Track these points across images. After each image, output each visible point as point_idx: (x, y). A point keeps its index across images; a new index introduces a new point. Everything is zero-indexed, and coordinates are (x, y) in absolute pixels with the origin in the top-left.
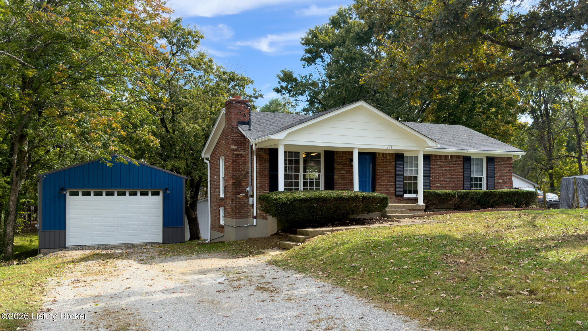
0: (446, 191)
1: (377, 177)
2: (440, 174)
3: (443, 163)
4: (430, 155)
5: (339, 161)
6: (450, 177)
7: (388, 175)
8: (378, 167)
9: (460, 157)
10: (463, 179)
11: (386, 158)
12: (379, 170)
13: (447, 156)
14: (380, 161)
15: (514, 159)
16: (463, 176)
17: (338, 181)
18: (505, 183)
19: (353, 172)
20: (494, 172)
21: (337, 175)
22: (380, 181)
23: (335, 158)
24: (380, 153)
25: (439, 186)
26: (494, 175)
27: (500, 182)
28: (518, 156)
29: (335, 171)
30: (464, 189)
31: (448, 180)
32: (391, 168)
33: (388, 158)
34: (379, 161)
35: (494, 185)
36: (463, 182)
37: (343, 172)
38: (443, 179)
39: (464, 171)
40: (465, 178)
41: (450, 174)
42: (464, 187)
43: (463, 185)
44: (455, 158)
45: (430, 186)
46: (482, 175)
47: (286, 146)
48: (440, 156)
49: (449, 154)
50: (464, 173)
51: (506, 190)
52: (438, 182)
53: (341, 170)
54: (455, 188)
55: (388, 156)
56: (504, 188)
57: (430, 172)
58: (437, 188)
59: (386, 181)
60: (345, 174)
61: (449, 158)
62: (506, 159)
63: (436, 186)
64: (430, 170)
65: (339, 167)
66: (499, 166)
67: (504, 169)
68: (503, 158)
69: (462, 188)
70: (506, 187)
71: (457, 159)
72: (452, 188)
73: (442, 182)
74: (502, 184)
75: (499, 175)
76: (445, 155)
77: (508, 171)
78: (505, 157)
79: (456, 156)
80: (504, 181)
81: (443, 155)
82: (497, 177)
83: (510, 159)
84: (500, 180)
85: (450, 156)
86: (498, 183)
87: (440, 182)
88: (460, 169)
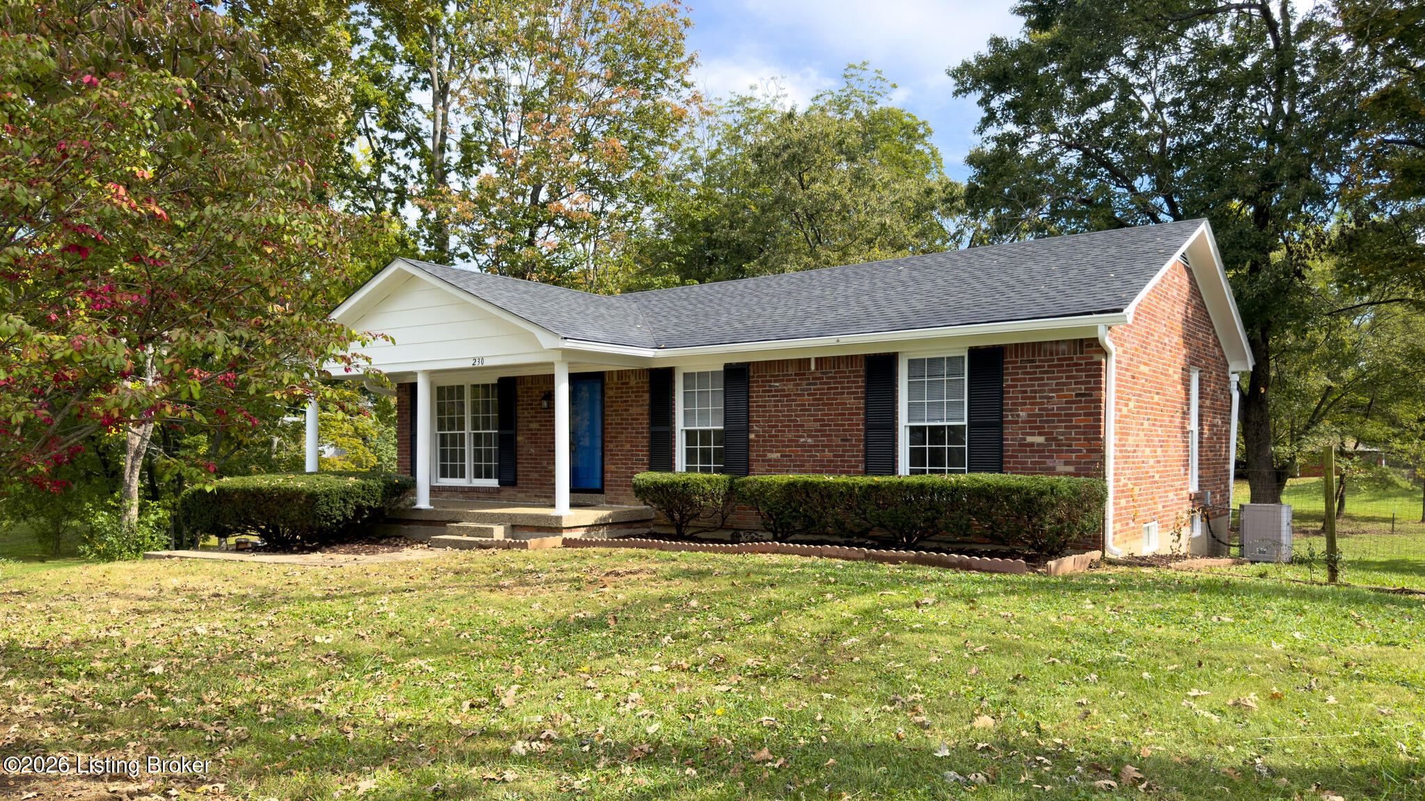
0: (805, 477)
1: (607, 437)
2: (782, 421)
3: (791, 386)
4: (748, 364)
5: (525, 399)
6: (816, 431)
7: (634, 428)
8: (608, 411)
9: (851, 359)
10: (865, 436)
11: (628, 383)
13: (804, 363)
14: (613, 393)
16: (866, 425)
17: (525, 449)
18: (1056, 447)
19: (554, 425)
20: (1002, 405)
21: (523, 435)
22: (612, 446)
23: (519, 395)
25: (777, 461)
26: (1002, 416)
27: (1032, 445)
30: (866, 473)
31: (810, 440)
32: (639, 410)
33: (633, 383)
34: (610, 393)
35: (1000, 455)
36: (865, 447)
37: (534, 426)
38: (790, 436)
39: (867, 409)
40: (871, 433)
41: (815, 420)
42: (866, 462)
43: (865, 456)
44: (831, 364)
45: (749, 462)
47: (432, 373)
48: (783, 364)
49: (813, 356)
50: (867, 414)
52: (774, 448)
53: (531, 422)
54: (837, 466)
55: (633, 378)
56: (1052, 470)
57: (748, 416)
58: (774, 467)
59: (628, 447)
60: (538, 430)
61: (813, 367)
63: (770, 460)
64: (748, 411)
65: (526, 414)
66: (1031, 379)
67: (1052, 391)
68: (1048, 347)
69: (861, 468)
70: (1066, 463)
71: (843, 368)
72: (824, 466)
73: (788, 446)
74: (1043, 451)
75: (1029, 415)
76: (800, 360)
77: (1077, 395)
78: (1057, 342)
79: (838, 359)
80: (1055, 439)
81: (792, 360)
82: (1017, 422)
83: (1090, 346)
84: (1033, 434)
85: (817, 359)
86: (1024, 445)
87: (784, 446)
88: (853, 400)
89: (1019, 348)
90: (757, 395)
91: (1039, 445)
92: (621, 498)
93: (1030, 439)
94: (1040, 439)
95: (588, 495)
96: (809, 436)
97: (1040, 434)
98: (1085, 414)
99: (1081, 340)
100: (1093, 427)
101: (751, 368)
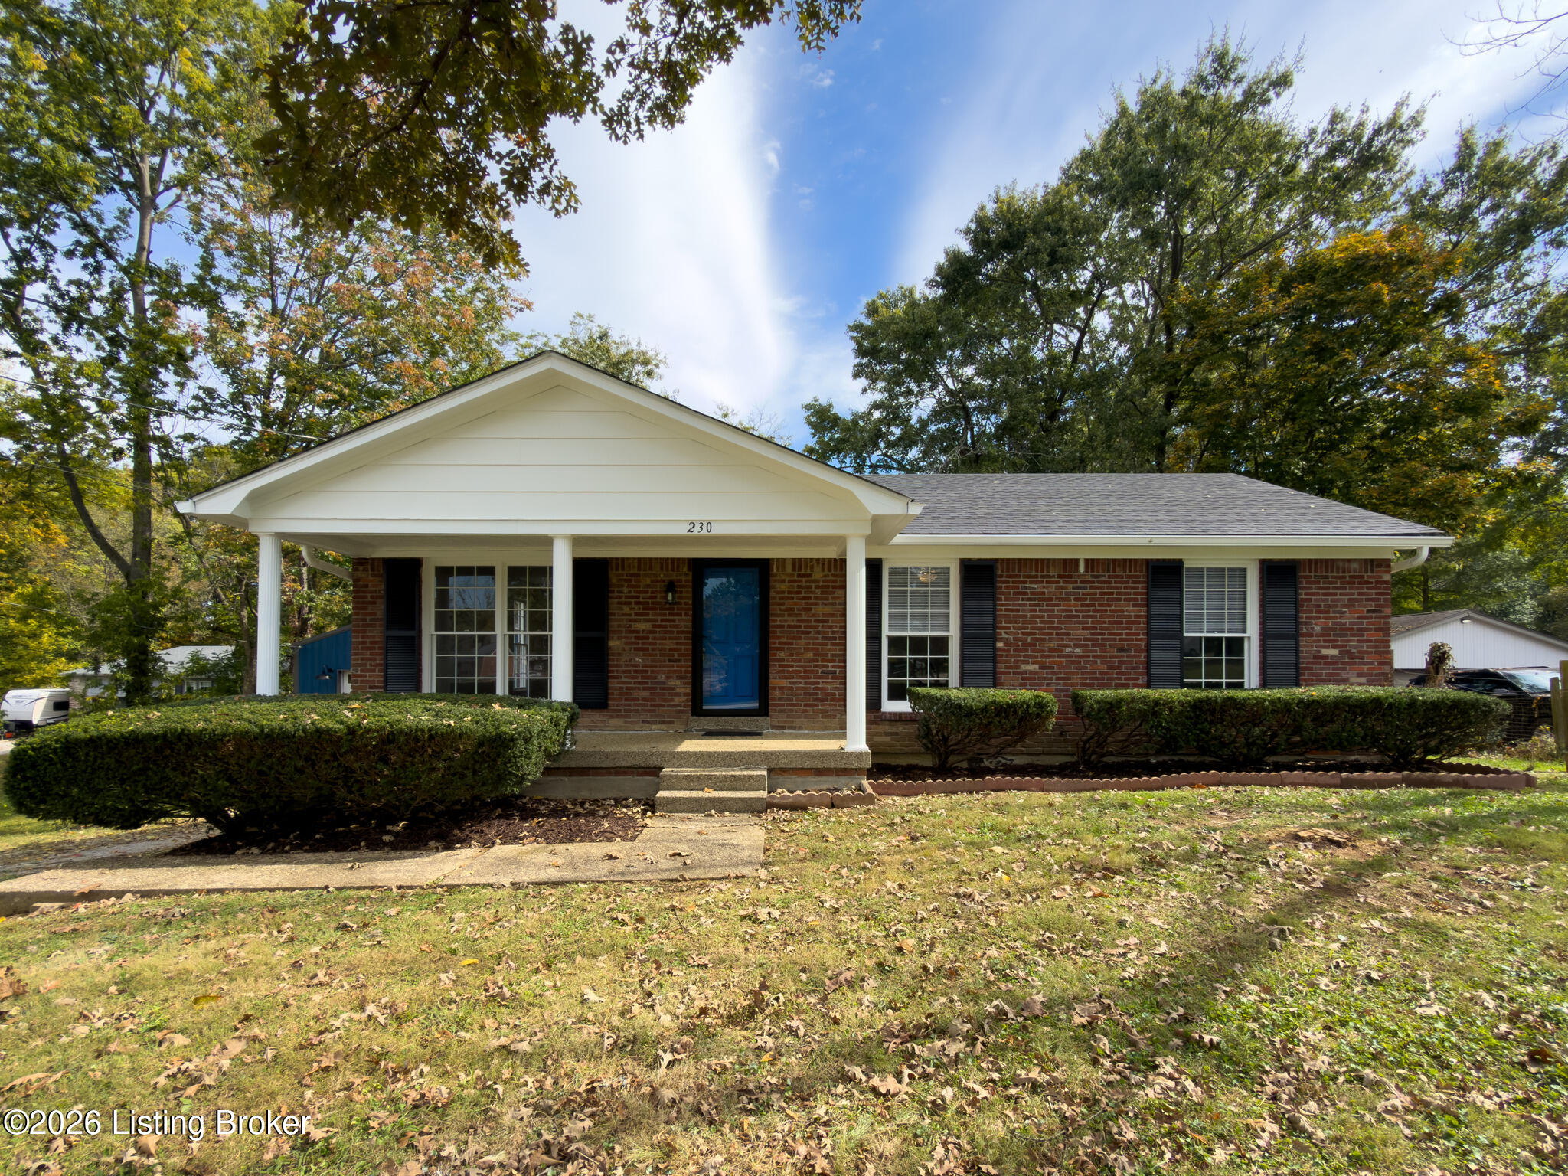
1: (774, 643)
2: (1040, 628)
3: (1053, 588)
4: (996, 560)
5: (625, 590)
6: (1086, 640)
7: (819, 633)
8: (774, 609)
9: (1129, 564)
10: (1148, 645)
11: (810, 575)
12: (779, 618)
13: (1070, 564)
14: (783, 587)
15: (1400, 567)
16: (1147, 634)
17: (624, 658)
18: (1349, 659)
20: (1297, 618)
21: (619, 638)
22: (782, 655)
23: (614, 581)
24: (784, 560)
25: (1035, 673)
26: (1297, 629)
27: (1326, 657)
28: (1413, 553)
29: (614, 625)
30: (1149, 686)
31: (1077, 650)
33: (818, 575)
34: (779, 587)
35: (1297, 668)
36: (1148, 657)
37: (641, 626)
38: (1053, 645)
39: (1148, 617)
40: (1155, 643)
41: (1085, 628)
42: (1148, 674)
43: (1148, 668)
44: (1104, 566)
45: (995, 672)
46: (1244, 631)
48: (1042, 564)
49: (1082, 556)
50: (1148, 623)
51: (1360, 690)
52: (1030, 659)
53: (636, 621)
54: (1112, 679)
55: (818, 569)
56: (1345, 681)
57: (994, 622)
59: (810, 655)
60: (650, 632)
61: (1082, 569)
62: (1355, 566)
63: (1025, 672)
64: (994, 616)
65: (626, 609)
66: (1324, 594)
67: (1345, 606)
68: (1341, 564)
69: (1142, 679)
70: (1360, 675)
71: (1119, 571)
72: (1097, 679)
73: (1049, 657)
74: (1336, 663)
75: (1323, 629)
76: (1065, 560)
77: (1369, 611)
78: (1349, 561)
79: (1115, 562)
80: (1349, 652)
81: (1054, 560)
82: (1311, 635)
83: (1379, 566)
84: (1327, 647)
85: (1087, 561)
86: (1319, 658)
87: (1042, 657)
88: (1130, 608)
89: (1311, 563)
90: (1006, 595)
91: (1333, 657)
92: (798, 722)
93: (1325, 652)
94: (1334, 652)
95: (742, 718)
96: (1076, 646)
97: (1334, 647)
98: (1376, 629)
99: (1372, 561)
100: (1383, 641)
101: (999, 565)
